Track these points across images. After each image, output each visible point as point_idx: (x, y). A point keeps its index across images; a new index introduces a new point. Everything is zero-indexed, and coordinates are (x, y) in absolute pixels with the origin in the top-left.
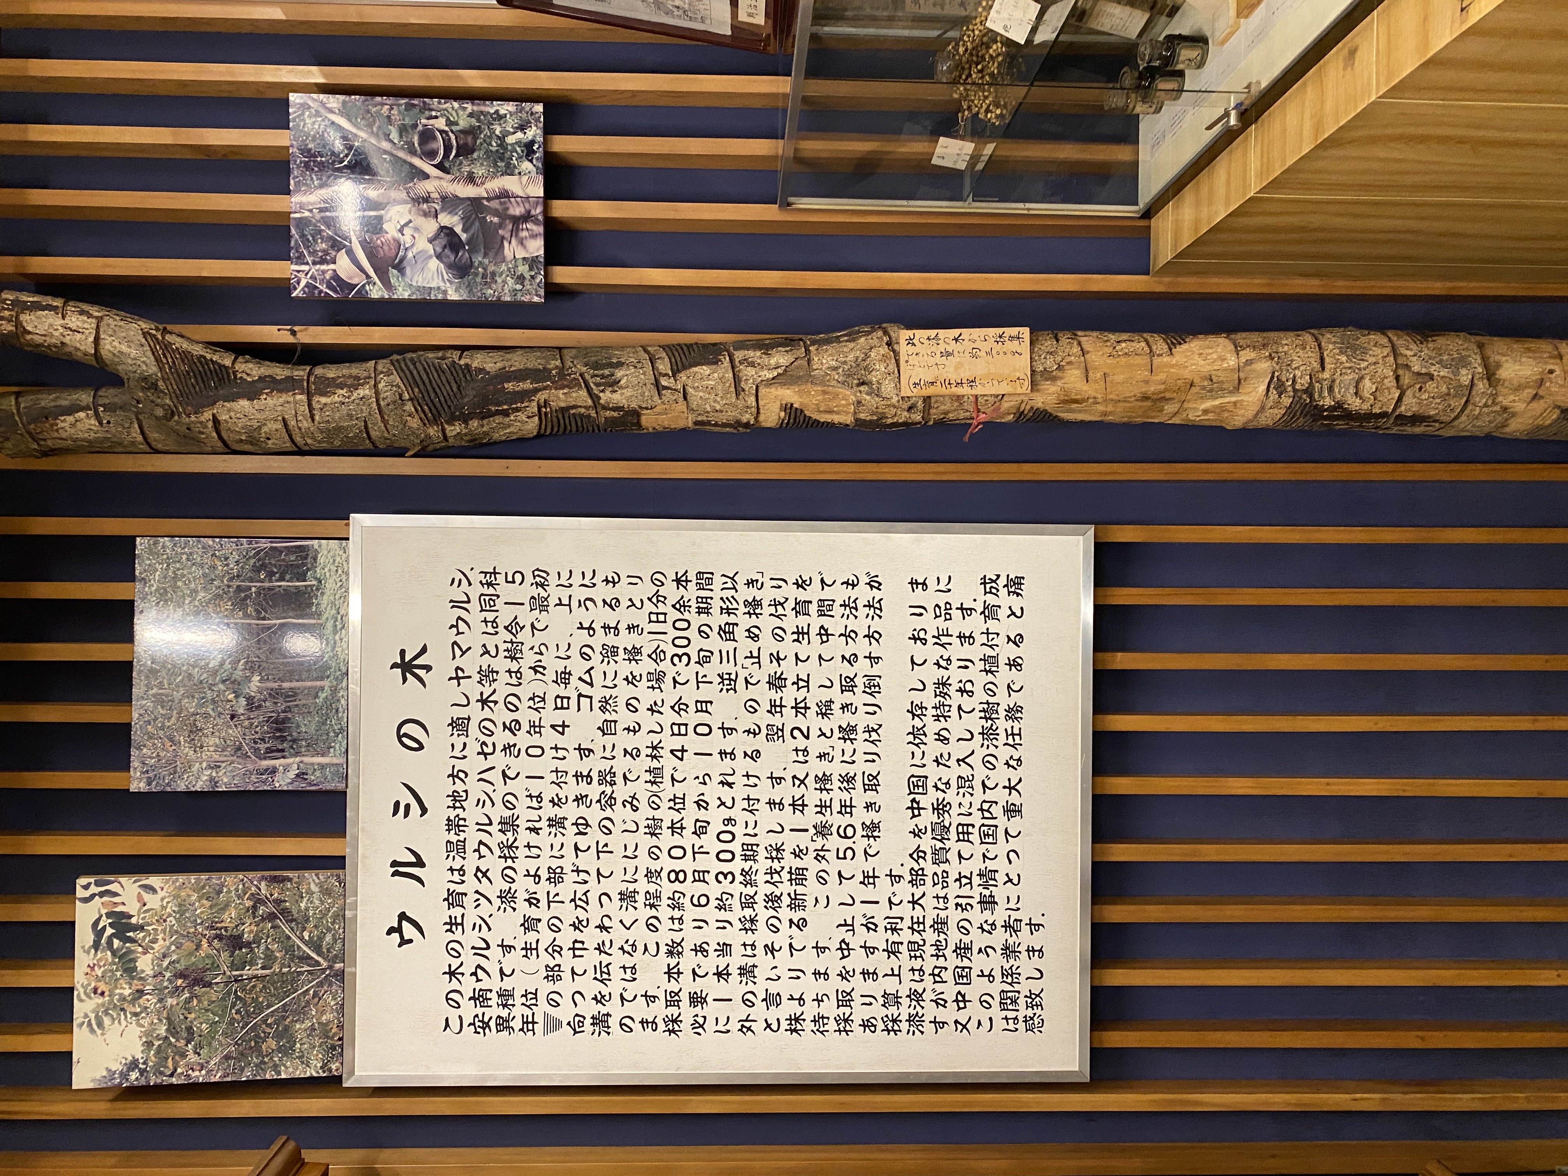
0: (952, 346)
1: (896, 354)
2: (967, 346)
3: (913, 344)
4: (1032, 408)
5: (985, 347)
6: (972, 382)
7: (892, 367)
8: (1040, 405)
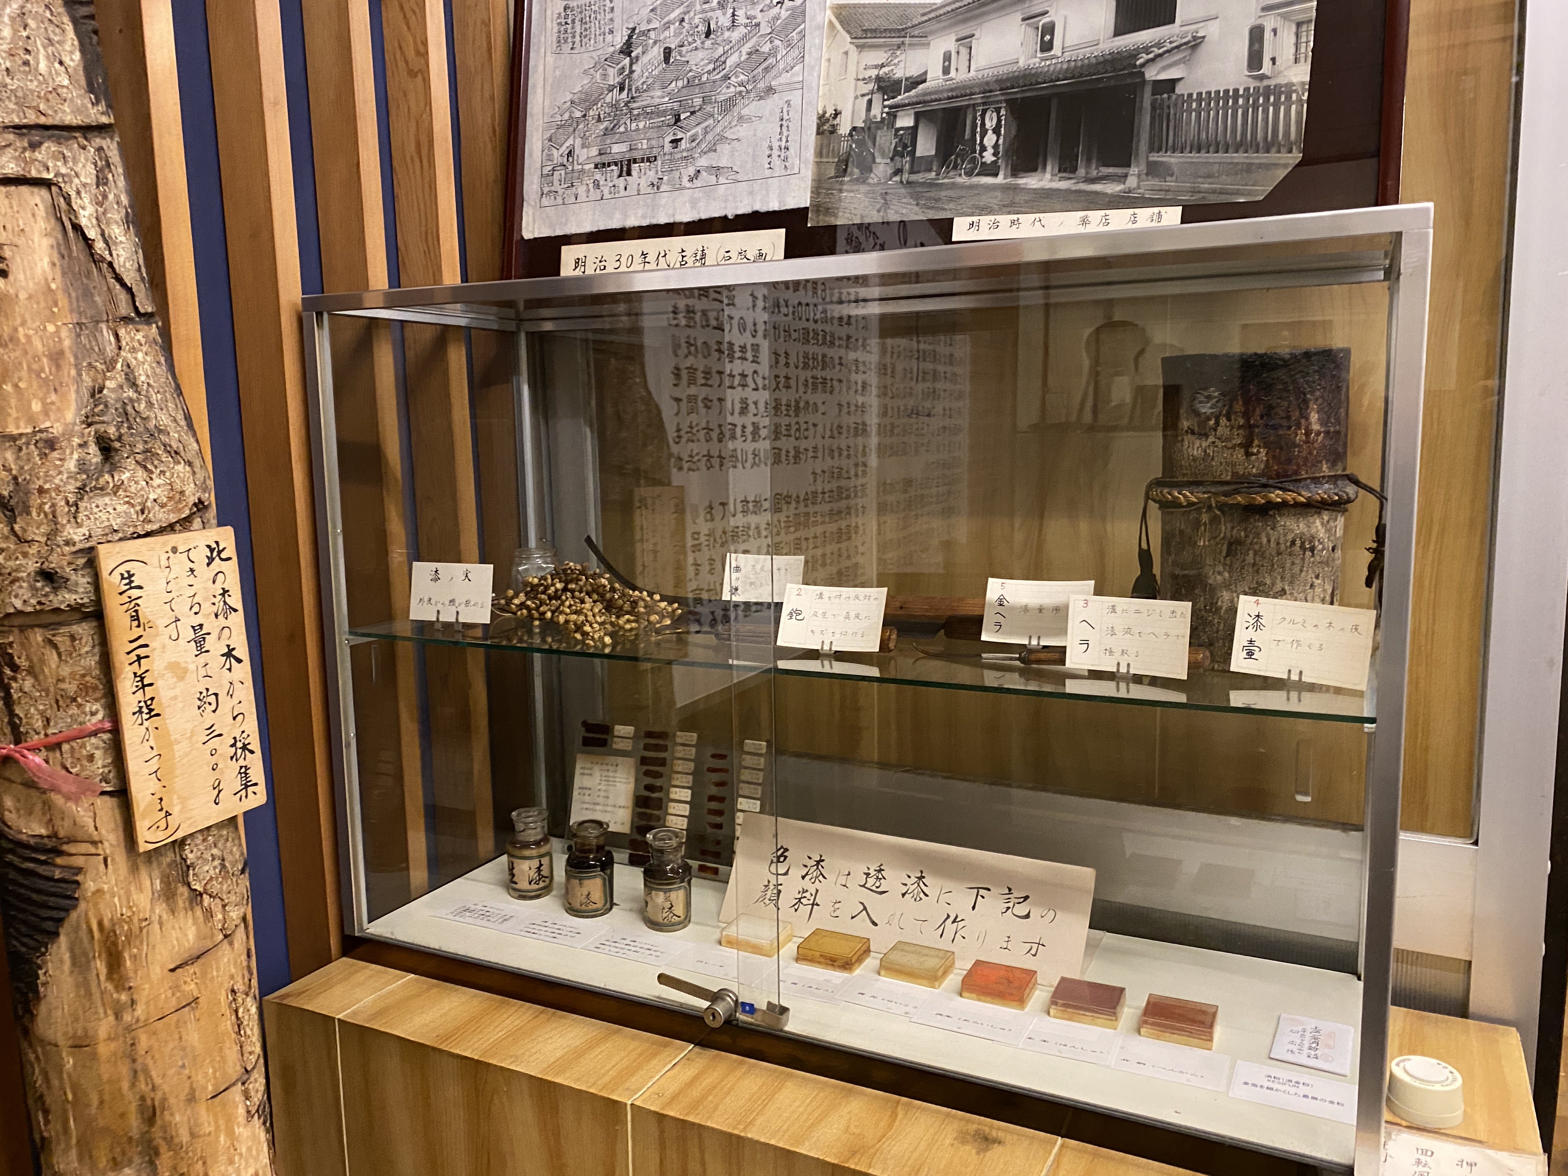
0: (216, 646)
1: (185, 523)
2: (221, 681)
3: (211, 560)
4: (79, 870)
5: (223, 722)
6: (149, 710)
7: (161, 517)
8: (90, 886)
